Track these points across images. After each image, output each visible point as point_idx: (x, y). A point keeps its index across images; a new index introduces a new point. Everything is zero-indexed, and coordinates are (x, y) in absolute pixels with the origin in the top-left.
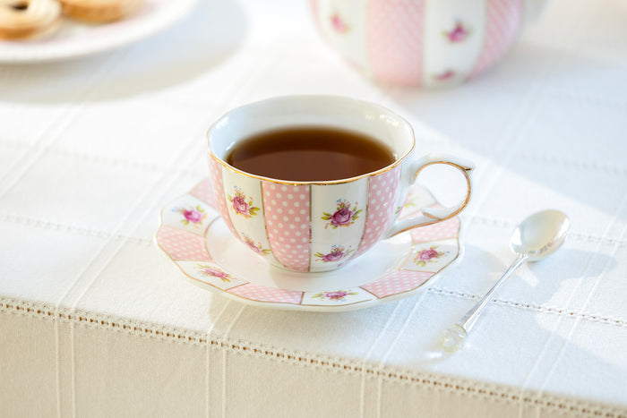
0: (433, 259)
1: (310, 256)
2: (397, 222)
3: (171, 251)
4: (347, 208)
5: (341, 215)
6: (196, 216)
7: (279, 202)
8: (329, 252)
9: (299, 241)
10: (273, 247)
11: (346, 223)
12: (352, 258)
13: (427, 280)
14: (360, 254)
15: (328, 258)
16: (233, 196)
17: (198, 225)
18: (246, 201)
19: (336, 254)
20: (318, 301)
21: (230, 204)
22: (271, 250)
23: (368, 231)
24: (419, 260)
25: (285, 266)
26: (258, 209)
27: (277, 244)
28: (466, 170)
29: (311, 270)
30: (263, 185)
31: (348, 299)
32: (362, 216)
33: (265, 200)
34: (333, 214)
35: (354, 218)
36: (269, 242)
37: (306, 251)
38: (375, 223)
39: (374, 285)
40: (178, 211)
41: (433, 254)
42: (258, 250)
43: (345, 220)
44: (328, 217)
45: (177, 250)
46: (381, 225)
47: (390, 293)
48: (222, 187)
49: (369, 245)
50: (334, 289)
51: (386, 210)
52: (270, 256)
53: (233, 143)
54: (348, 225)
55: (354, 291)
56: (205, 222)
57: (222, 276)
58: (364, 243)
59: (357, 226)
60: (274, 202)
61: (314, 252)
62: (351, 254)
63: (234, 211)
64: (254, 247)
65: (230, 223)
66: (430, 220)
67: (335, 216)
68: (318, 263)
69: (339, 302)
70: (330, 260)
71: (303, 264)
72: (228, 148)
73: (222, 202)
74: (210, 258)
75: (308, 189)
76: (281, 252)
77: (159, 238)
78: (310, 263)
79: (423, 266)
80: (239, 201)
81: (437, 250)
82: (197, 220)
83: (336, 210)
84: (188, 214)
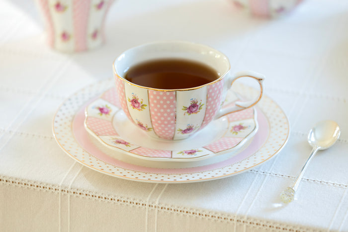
0: (242, 130)
1: (175, 131)
2: (221, 111)
3: (95, 131)
4: (196, 104)
5: (193, 107)
6: (106, 111)
7: (158, 101)
8: (186, 128)
9: (169, 122)
10: (154, 126)
11: (196, 112)
12: (198, 131)
13: (240, 142)
14: (202, 128)
15: (185, 132)
16: (131, 99)
17: (108, 115)
18: (139, 101)
19: (190, 129)
20: (181, 156)
21: (129, 104)
22: (153, 128)
23: (207, 115)
24: (233, 131)
25: (159, 137)
26: (146, 105)
27: (157, 125)
28: (260, 80)
29: (174, 139)
30: (149, 92)
31: (198, 154)
32: (204, 107)
33: (150, 100)
34: (188, 107)
35: (200, 108)
36: (152, 124)
37: (173, 128)
38: (211, 111)
39: (210, 146)
40: (96, 108)
41: (241, 127)
42: (145, 129)
43: (194, 110)
44: (186, 108)
45: (98, 130)
46: (214, 112)
47: (221, 150)
48: (125, 93)
49: (207, 123)
50: (189, 149)
51: (216, 103)
52: (152, 132)
53: (128, 68)
54: (196, 113)
55: (200, 149)
56: (111, 114)
57: (125, 143)
58: (204, 122)
59: (201, 113)
60: (155, 102)
61: (177, 128)
62: (197, 129)
63: (132, 107)
64: (143, 127)
65: (129, 114)
66: (239, 108)
67: (189, 108)
68: (179, 135)
69: (193, 156)
70: (185, 133)
71: (171, 135)
72: (125, 71)
73: (124, 102)
74: (117, 134)
75: (174, 93)
76: (159, 129)
77: (88, 123)
78: (174, 134)
79: (236, 134)
80: (135, 101)
81: (243, 125)
82: (107, 113)
83: (190, 105)
84: (101, 110)
